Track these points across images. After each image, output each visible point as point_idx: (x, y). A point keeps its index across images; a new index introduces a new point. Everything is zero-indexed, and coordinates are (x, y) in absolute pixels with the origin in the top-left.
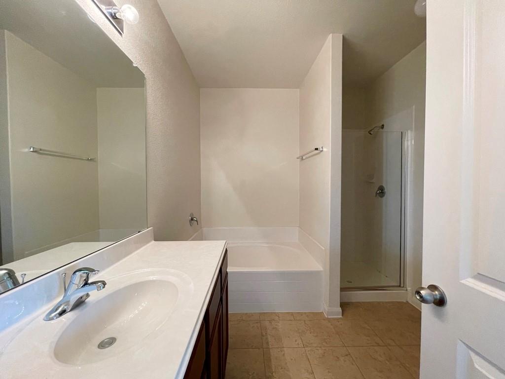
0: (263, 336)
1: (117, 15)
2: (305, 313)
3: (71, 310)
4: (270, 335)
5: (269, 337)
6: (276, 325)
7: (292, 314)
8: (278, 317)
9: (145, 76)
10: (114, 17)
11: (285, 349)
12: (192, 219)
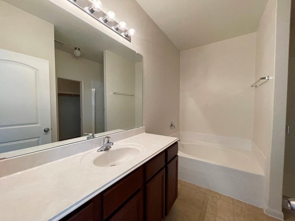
0: (204, 202)
1: (128, 35)
2: (245, 203)
3: (104, 151)
4: (209, 205)
5: (208, 205)
6: (216, 201)
7: (233, 199)
8: (219, 196)
9: (143, 56)
10: (127, 36)
11: (217, 217)
12: (172, 125)
